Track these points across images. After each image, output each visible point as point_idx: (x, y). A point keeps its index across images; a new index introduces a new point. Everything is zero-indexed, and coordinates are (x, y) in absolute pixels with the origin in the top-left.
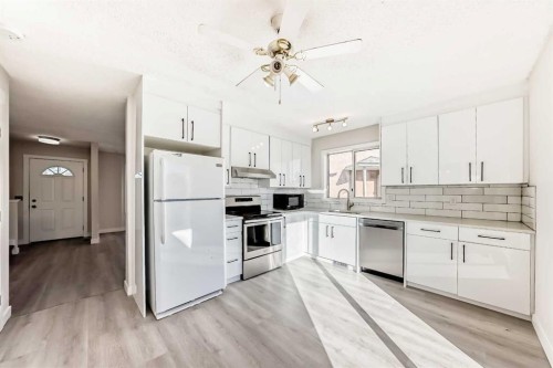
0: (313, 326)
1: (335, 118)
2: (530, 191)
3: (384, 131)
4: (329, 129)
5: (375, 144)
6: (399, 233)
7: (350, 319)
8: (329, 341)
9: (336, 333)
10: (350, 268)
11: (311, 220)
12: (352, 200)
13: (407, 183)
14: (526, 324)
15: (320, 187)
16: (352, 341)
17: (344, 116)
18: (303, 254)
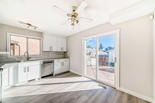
2: (67, 53)
4: (30, 28)
13: (51, 51)
16: (67, 87)
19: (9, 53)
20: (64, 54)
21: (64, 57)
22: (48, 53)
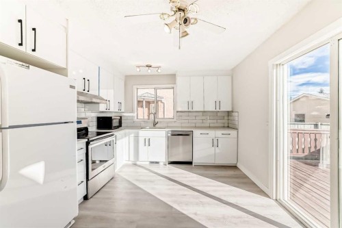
0: (172, 207)
1: (153, 65)
2: (234, 114)
3: (178, 79)
4: (150, 71)
5: (170, 86)
6: (190, 137)
7: (186, 193)
8: (188, 211)
9: (187, 204)
10: (161, 164)
11: (133, 135)
12: (156, 120)
13: (190, 110)
14: (235, 167)
15: (132, 112)
16: (197, 204)
17: (158, 65)
18: (125, 162)
19: (135, 114)
20: (226, 118)
21: (226, 125)
22: (187, 114)
